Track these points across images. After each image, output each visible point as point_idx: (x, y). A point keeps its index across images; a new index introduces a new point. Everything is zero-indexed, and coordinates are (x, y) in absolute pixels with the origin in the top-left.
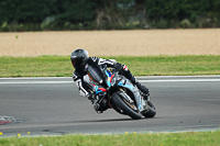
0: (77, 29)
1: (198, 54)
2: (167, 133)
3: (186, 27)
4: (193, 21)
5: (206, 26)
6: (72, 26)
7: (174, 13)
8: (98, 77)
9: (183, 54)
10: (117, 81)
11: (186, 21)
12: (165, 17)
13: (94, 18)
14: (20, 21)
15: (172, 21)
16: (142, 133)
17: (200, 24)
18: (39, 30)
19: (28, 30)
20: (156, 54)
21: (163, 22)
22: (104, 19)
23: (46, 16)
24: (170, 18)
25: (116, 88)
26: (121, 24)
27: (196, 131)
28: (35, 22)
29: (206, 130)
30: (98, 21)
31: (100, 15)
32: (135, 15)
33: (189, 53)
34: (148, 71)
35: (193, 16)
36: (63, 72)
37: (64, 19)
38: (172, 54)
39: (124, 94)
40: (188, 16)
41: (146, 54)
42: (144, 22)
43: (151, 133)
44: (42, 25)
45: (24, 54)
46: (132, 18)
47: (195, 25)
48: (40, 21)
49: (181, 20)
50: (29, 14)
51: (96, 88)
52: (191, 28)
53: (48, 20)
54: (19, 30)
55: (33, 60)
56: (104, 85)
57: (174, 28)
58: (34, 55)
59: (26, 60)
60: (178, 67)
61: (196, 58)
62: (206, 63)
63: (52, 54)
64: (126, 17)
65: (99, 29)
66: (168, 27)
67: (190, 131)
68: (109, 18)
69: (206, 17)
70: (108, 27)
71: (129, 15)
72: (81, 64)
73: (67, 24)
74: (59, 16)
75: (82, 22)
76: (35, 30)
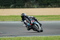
0: (20, 8)
1: (52, 15)
2: (44, 36)
3: (49, 7)
4: (51, 6)
5: (55, 7)
6: (18, 7)
7: (46, 4)
8: (29, 21)
9: (49, 15)
10: (34, 22)
11: (49, 6)
12: (44, 5)
13: (24, 5)
14: (4, 6)
15: (45, 6)
16: (37, 36)
17: (53, 7)
18: (9, 8)
19: (6, 8)
20: (41, 15)
21: (43, 6)
22: (27, 5)
23: (11, 4)
24: (45, 5)
25: (34, 24)
26: (32, 7)
27: (52, 36)
28: (8, 6)
29: (55, 36)
30: (25, 6)
31: (26, 4)
32: (35, 4)
33: (50, 15)
34: (39, 20)
35: (51, 4)
36: (16, 20)
37: (16, 5)
38: (45, 15)
39: (36, 25)
40: (50, 4)
41: (38, 15)
42: (38, 6)
43: (40, 36)
44: (10, 7)
45: (5, 15)
46: (35, 5)
47: (52, 7)
48: (10, 6)
49: (48, 5)
50: (6, 4)
51: (28, 24)
52: (51, 8)
53: (12, 6)
54: (4, 8)
55: (8, 16)
56: (30, 23)
57: (46, 8)
58: (8, 15)
59: (6, 16)
60: (47, 18)
61: (52, 16)
62: (55, 17)
63: (13, 15)
64: (33, 5)
65: (25, 8)
66: (44, 7)
67: (50, 36)
68: (28, 5)
69: (55, 5)
70: (28, 7)
71: (34, 4)
72: (24, 17)
73: (17, 6)
74: (15, 4)
75: (21, 6)
76: (8, 8)
